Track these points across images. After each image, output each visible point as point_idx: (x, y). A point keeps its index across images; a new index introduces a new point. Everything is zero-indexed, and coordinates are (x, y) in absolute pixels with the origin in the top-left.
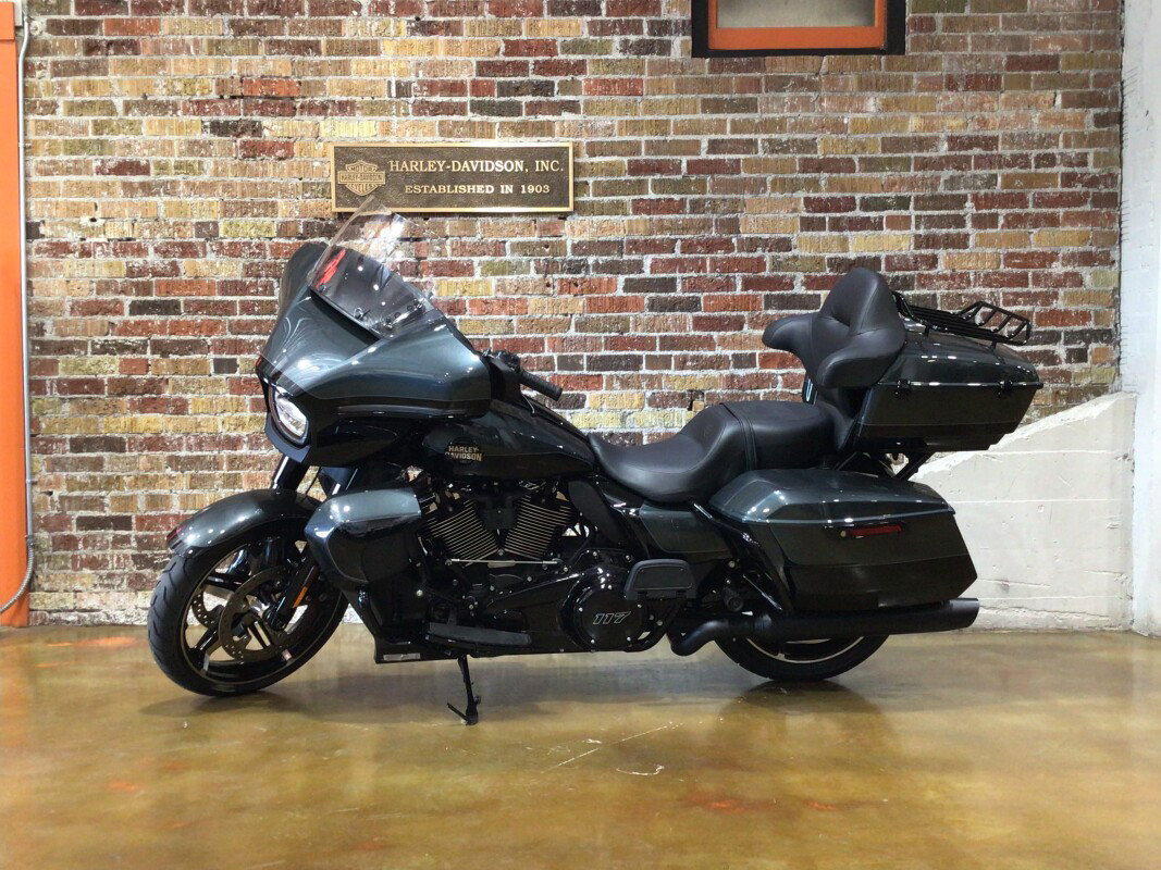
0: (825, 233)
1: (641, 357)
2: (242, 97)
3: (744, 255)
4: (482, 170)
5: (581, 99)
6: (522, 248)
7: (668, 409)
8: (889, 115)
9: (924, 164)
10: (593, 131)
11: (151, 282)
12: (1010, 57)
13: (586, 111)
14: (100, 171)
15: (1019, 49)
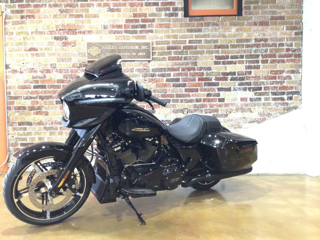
0: (221, 65)
1: (170, 99)
2: (62, 30)
3: (199, 71)
4: (127, 49)
5: (154, 29)
6: (139, 70)
7: (178, 113)
8: (238, 33)
9: (248, 46)
10: (157, 38)
11: (38, 80)
12: (271, 17)
13: (155, 32)
14: (25, 50)
15: (274, 14)
